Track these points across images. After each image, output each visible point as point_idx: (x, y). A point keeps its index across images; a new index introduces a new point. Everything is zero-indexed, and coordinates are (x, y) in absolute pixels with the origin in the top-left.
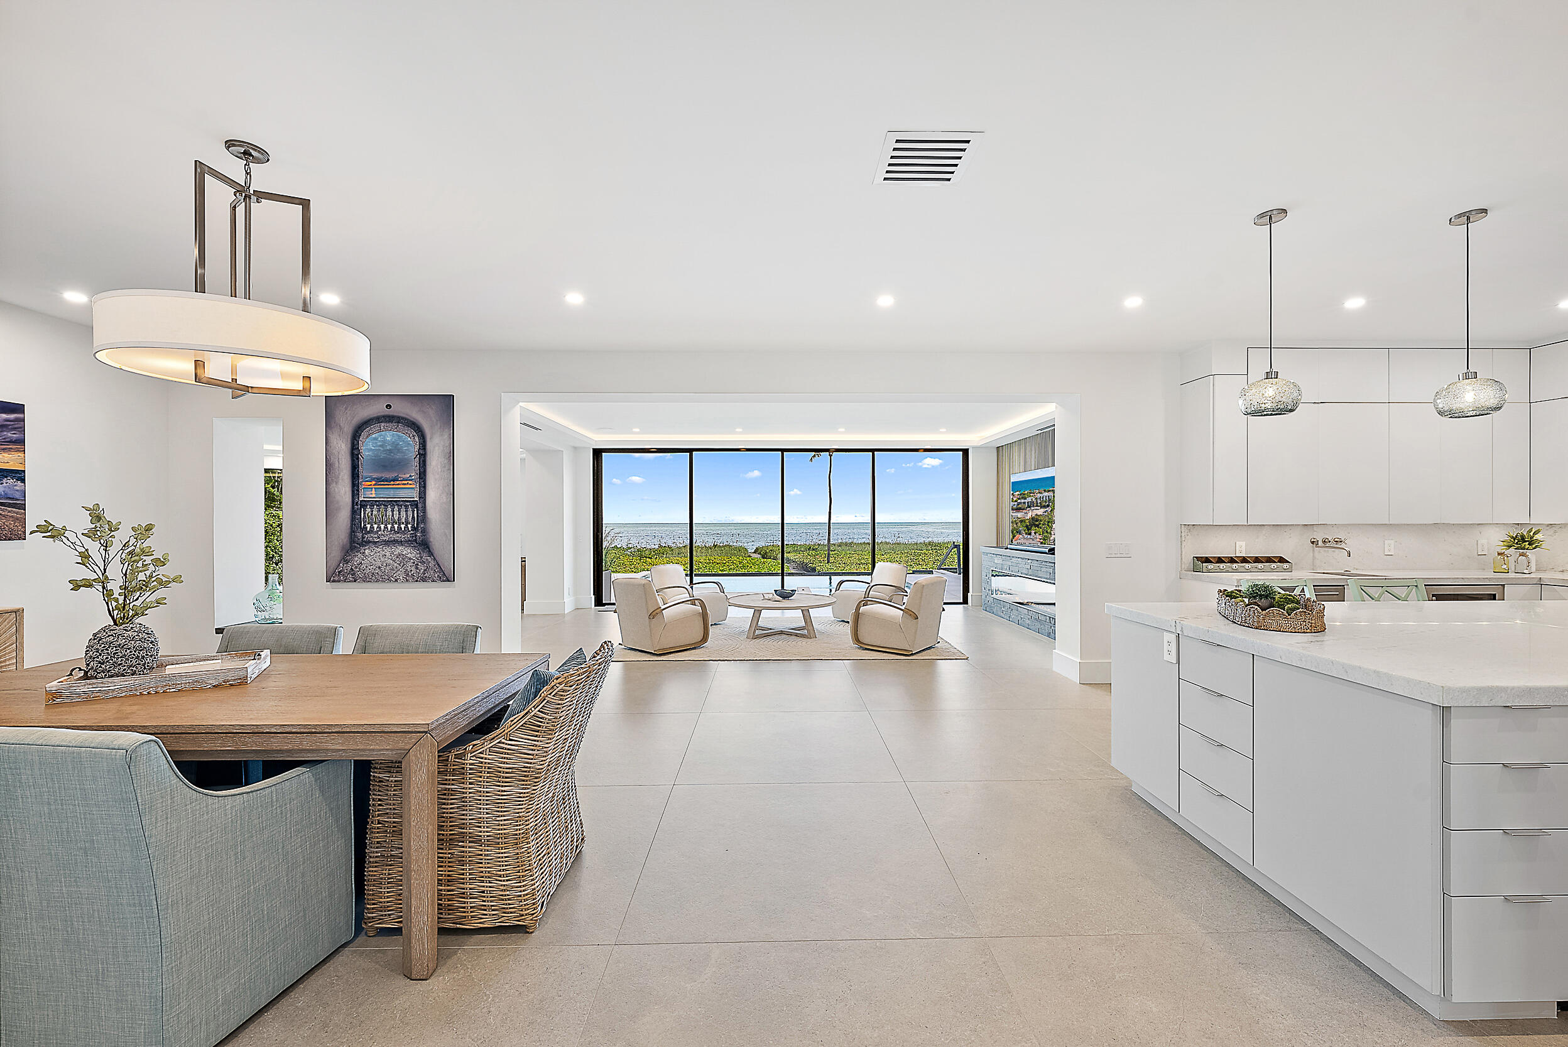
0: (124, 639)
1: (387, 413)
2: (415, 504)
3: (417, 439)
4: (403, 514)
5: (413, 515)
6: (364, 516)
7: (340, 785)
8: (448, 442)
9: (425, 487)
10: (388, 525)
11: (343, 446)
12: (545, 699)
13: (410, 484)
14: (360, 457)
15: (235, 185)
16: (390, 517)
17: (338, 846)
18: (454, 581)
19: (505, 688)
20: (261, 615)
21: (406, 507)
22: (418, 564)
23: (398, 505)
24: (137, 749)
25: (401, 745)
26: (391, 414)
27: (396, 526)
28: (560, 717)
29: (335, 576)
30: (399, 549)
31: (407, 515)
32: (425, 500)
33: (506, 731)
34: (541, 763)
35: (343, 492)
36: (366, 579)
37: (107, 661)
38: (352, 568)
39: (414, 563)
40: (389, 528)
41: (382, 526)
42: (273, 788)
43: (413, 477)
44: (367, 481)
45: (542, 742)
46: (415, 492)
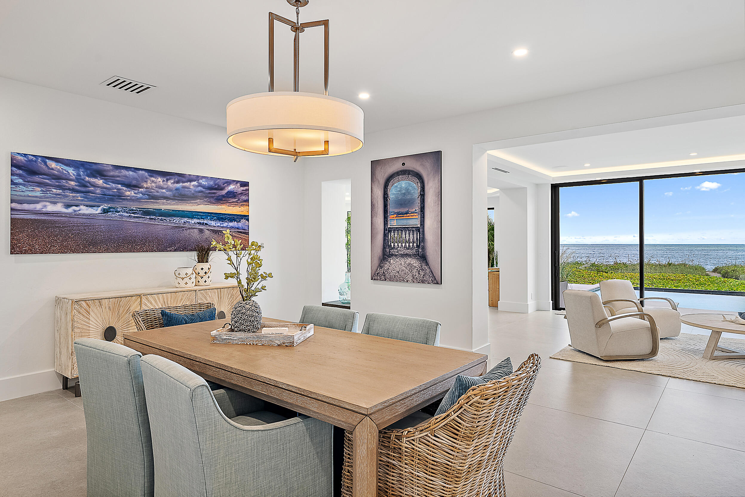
0: (245, 309)
1: (403, 169)
2: (418, 229)
3: (419, 184)
4: (411, 236)
5: (417, 237)
6: (390, 238)
7: (324, 435)
8: (438, 185)
9: (424, 217)
10: (403, 244)
11: (380, 193)
12: (462, 407)
13: (415, 216)
14: (388, 199)
15: (290, 23)
16: (404, 238)
17: (322, 482)
18: (441, 284)
19: (442, 383)
20: (342, 297)
21: (413, 231)
22: (419, 271)
23: (409, 230)
24: (196, 390)
25: (350, 421)
26: (405, 169)
27: (407, 244)
28: (477, 426)
29: (375, 276)
30: (409, 260)
31: (413, 237)
32: (424, 226)
33: (431, 427)
34: (461, 465)
35: (379, 222)
36: (391, 280)
37: (238, 321)
38: (384, 272)
39: (417, 270)
40: (404, 246)
41: (400, 244)
42: (278, 430)
43: (417, 211)
44: (392, 215)
45: (461, 445)
46: (418, 221)
